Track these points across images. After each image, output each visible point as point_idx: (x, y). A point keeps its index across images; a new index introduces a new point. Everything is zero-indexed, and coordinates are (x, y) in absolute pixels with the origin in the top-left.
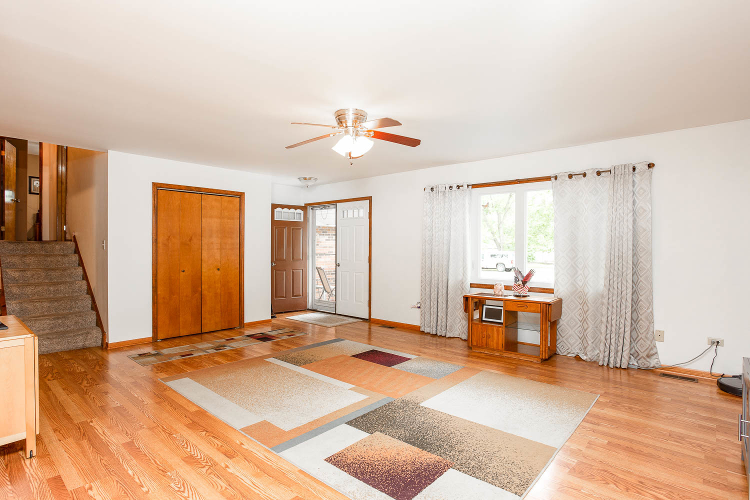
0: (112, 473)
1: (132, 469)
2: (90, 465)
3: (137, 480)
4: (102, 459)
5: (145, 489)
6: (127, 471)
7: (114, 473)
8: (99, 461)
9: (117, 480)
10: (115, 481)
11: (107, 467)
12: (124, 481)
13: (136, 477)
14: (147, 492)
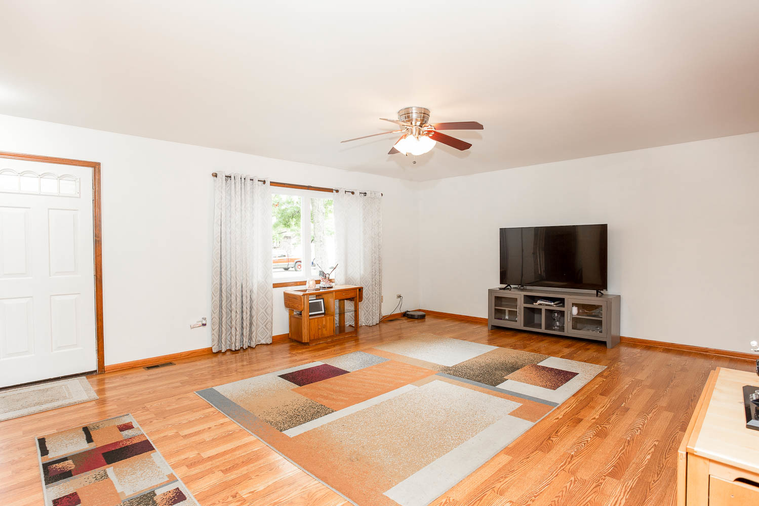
0: (661, 466)
1: (645, 457)
2: (669, 485)
3: (653, 449)
4: (654, 481)
5: (656, 443)
6: (649, 460)
7: (660, 464)
8: (658, 482)
9: (664, 460)
10: (667, 460)
11: (659, 473)
12: (661, 456)
13: (650, 452)
14: (657, 441)
